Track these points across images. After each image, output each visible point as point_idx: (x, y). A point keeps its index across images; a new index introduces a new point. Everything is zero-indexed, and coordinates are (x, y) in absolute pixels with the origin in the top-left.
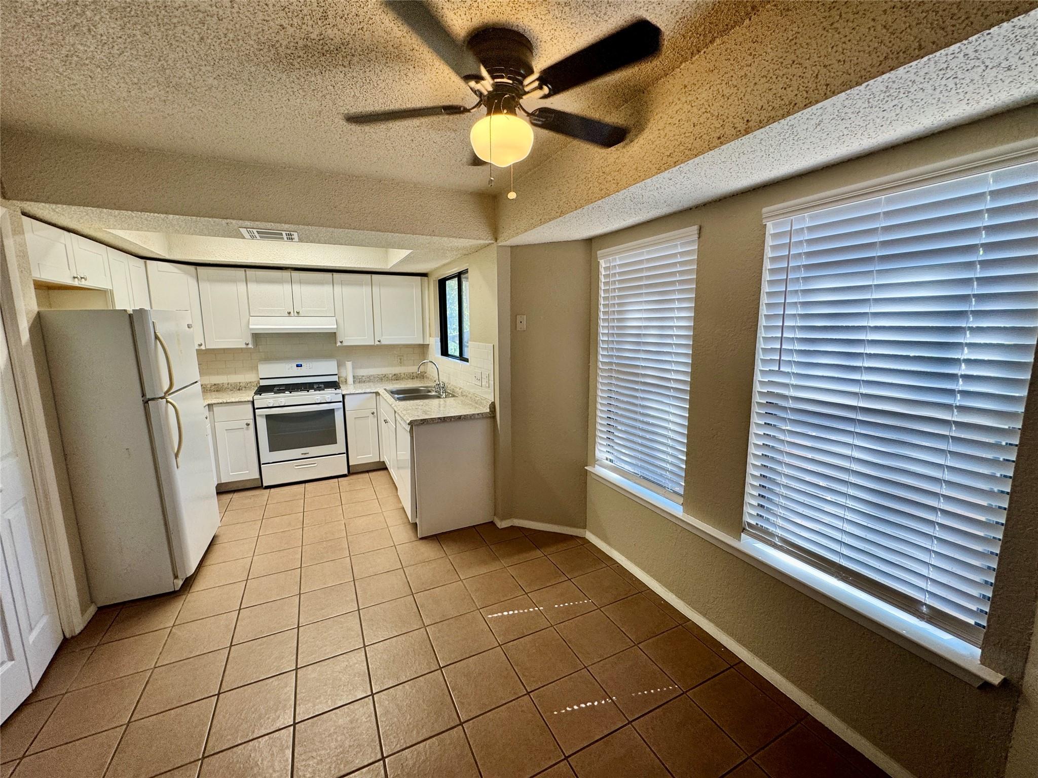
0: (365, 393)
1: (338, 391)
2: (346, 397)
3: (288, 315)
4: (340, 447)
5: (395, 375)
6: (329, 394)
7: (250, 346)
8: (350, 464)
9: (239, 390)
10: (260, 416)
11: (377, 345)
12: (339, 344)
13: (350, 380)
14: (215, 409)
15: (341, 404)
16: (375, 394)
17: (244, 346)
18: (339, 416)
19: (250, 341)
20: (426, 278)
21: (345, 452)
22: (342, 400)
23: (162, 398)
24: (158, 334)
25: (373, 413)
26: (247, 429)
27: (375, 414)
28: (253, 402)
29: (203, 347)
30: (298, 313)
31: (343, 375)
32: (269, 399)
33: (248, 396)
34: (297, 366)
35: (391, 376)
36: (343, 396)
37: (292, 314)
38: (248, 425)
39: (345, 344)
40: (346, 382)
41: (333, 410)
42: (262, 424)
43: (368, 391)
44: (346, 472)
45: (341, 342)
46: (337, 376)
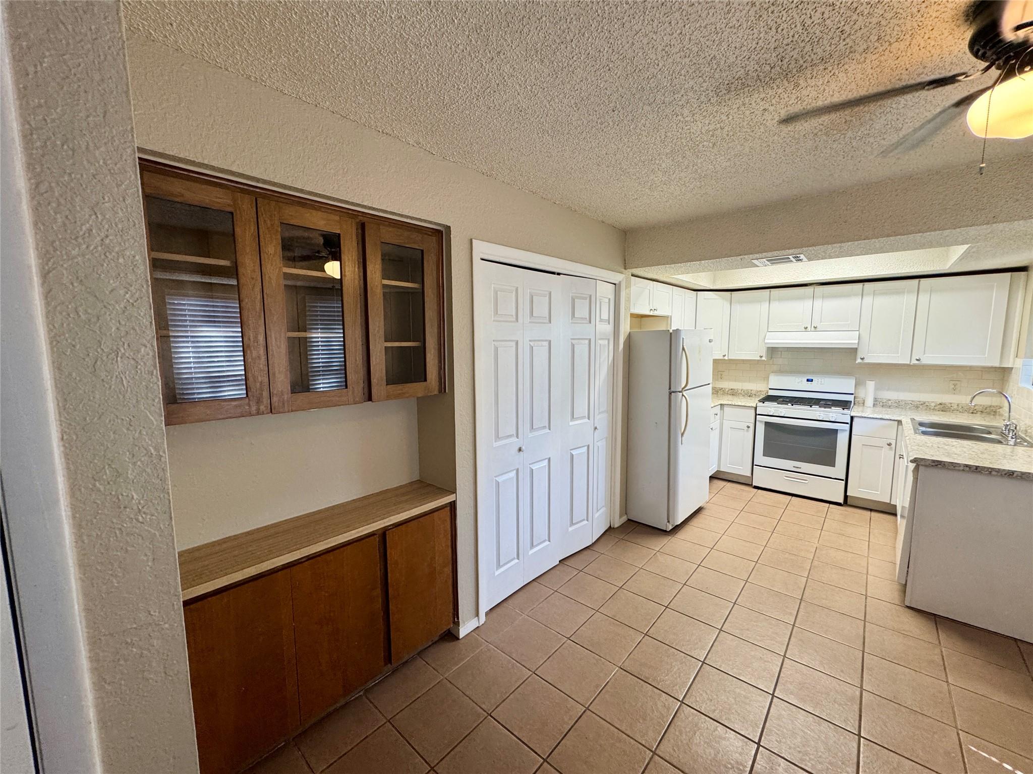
0: (881, 419)
1: (846, 411)
2: (855, 420)
3: (804, 330)
4: (839, 470)
5: (941, 404)
6: (835, 413)
7: (764, 358)
8: (848, 494)
9: (750, 396)
10: (761, 422)
11: (915, 365)
12: (859, 361)
13: (870, 402)
14: (726, 409)
15: (848, 426)
16: (896, 423)
17: (759, 358)
18: (842, 439)
19: (764, 353)
20: (1023, 273)
21: (844, 478)
22: (849, 421)
23: (680, 392)
24: (685, 347)
25: (889, 445)
26: (747, 431)
27: (893, 446)
28: (756, 409)
29: (726, 358)
30: (815, 328)
31: (861, 394)
32: (772, 408)
33: (753, 402)
34: (808, 380)
35: (933, 404)
36: (852, 418)
37: (809, 329)
38: (748, 427)
39: (866, 361)
40: (864, 403)
41: (837, 430)
42: (761, 429)
43: (887, 417)
44: (841, 501)
45: (862, 359)
46: (853, 396)
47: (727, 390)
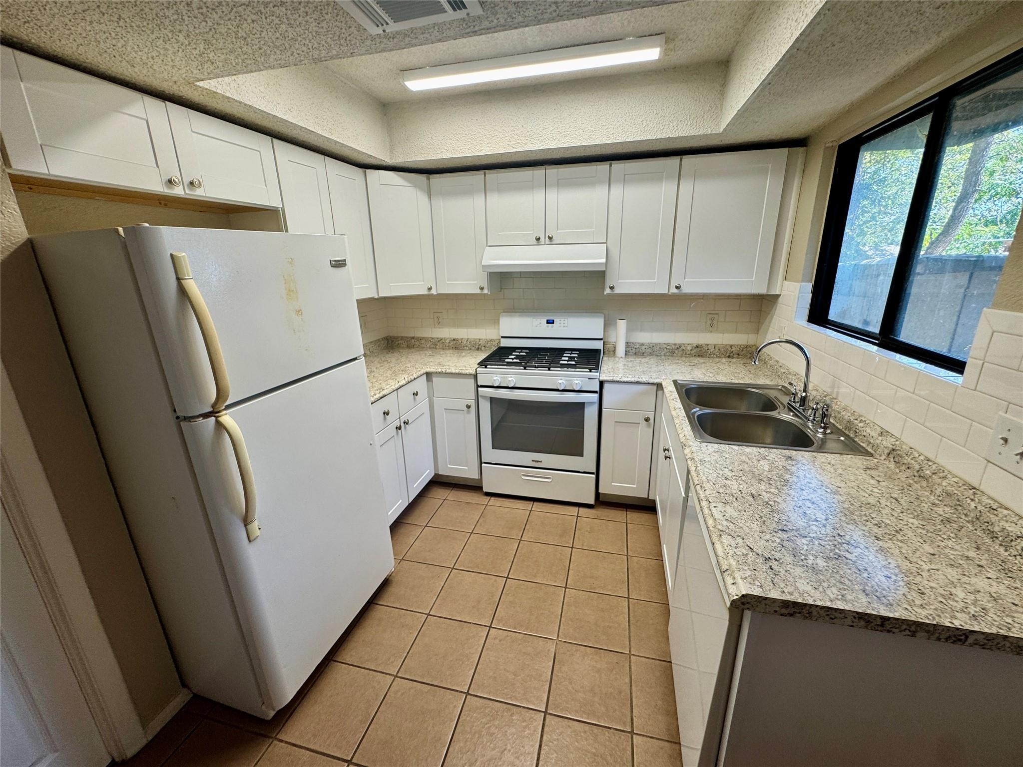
0: (638, 383)
1: (594, 374)
2: (606, 386)
3: (535, 242)
4: (587, 461)
5: (697, 347)
6: (579, 378)
7: (486, 291)
8: (600, 491)
9: (478, 349)
10: (484, 397)
11: (674, 295)
12: (608, 291)
13: (621, 350)
14: (435, 379)
15: (596, 396)
16: (655, 387)
17: (479, 291)
18: (591, 414)
19: (485, 284)
20: (802, 149)
21: (594, 471)
22: (598, 389)
24: (192, 286)
25: (647, 420)
26: (468, 412)
27: (652, 421)
28: (475, 376)
29: (434, 292)
30: (550, 238)
31: (612, 339)
32: (497, 375)
33: (473, 366)
34: (548, 322)
35: (689, 348)
36: (602, 384)
37: (542, 239)
38: (468, 407)
39: (617, 291)
40: (614, 351)
41: (584, 403)
42: (486, 408)
43: (644, 379)
44: (592, 501)
45: (612, 288)
46: (602, 342)
47: (448, 341)
